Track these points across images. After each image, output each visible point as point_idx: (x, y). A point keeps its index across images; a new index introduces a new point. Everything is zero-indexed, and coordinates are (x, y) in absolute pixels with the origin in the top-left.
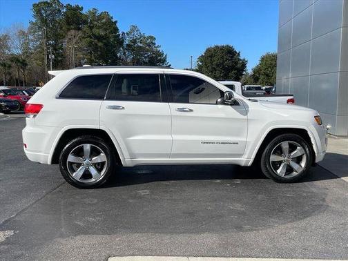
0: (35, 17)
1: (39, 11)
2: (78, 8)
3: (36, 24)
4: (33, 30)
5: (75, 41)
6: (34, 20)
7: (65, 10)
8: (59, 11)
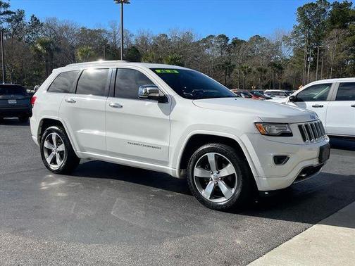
0: (298, 20)
1: (304, 13)
2: (347, 4)
3: (299, 28)
4: (295, 34)
5: (336, 40)
6: (298, 24)
7: (331, 9)
8: (324, 10)
